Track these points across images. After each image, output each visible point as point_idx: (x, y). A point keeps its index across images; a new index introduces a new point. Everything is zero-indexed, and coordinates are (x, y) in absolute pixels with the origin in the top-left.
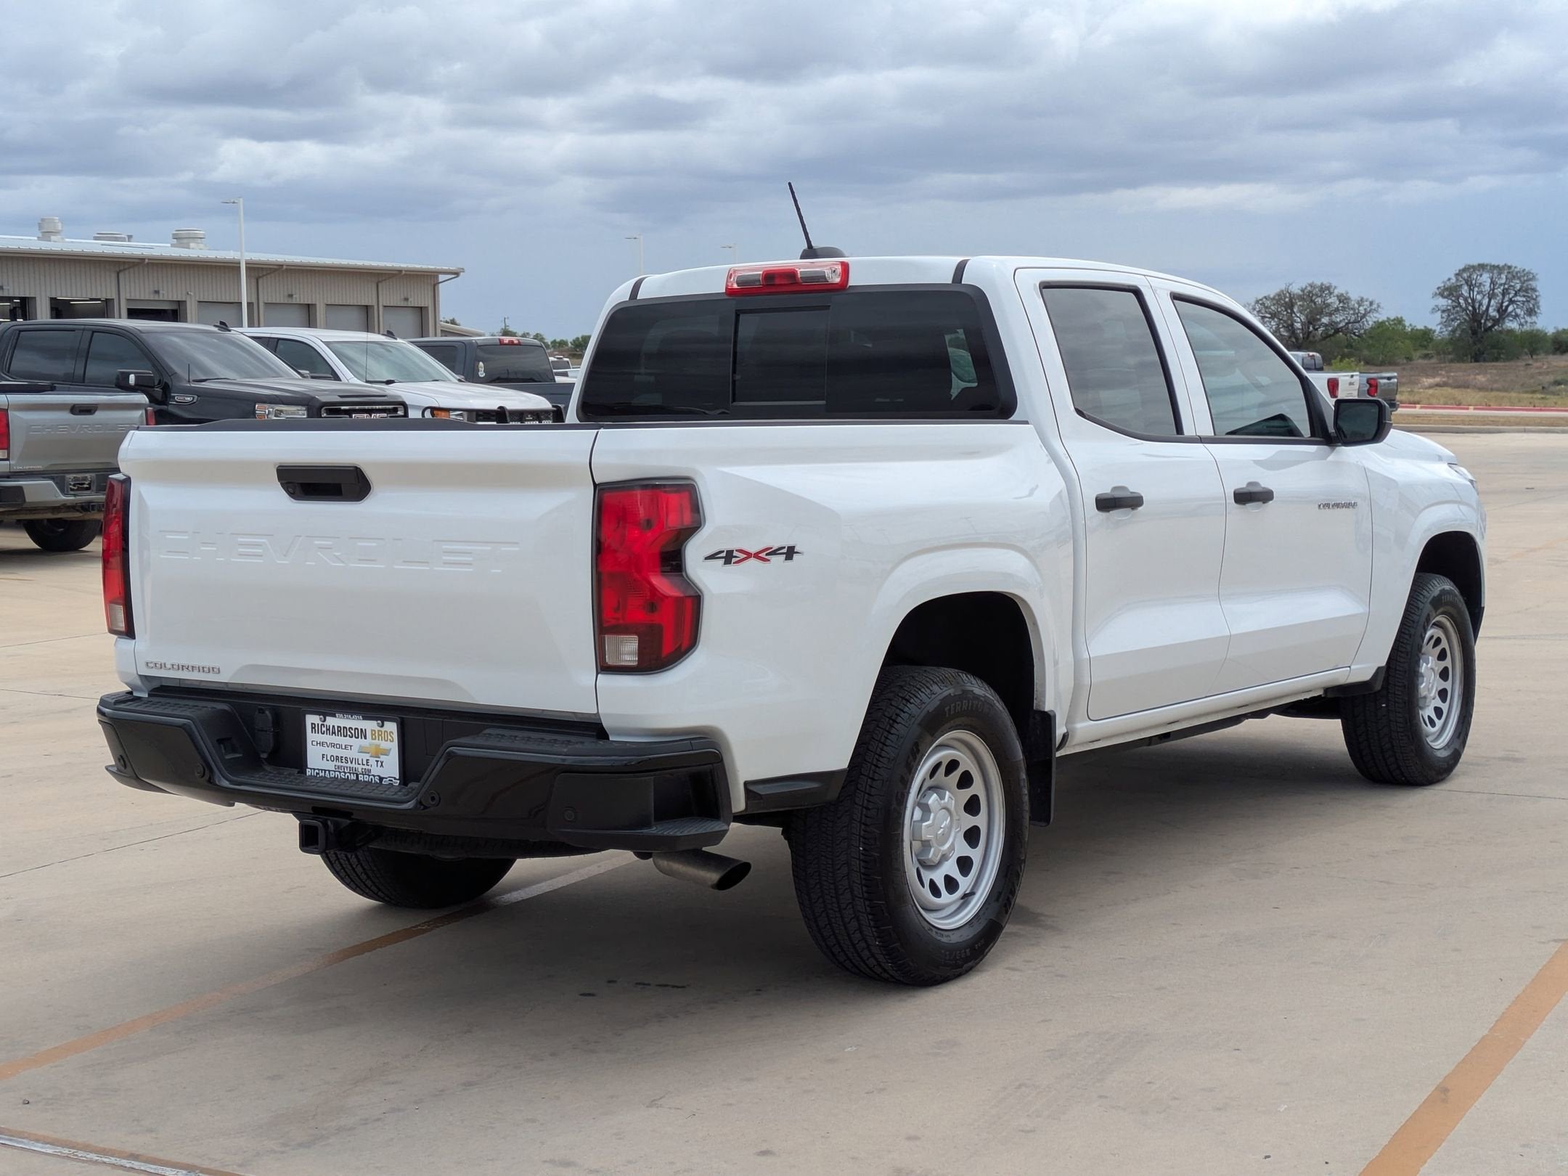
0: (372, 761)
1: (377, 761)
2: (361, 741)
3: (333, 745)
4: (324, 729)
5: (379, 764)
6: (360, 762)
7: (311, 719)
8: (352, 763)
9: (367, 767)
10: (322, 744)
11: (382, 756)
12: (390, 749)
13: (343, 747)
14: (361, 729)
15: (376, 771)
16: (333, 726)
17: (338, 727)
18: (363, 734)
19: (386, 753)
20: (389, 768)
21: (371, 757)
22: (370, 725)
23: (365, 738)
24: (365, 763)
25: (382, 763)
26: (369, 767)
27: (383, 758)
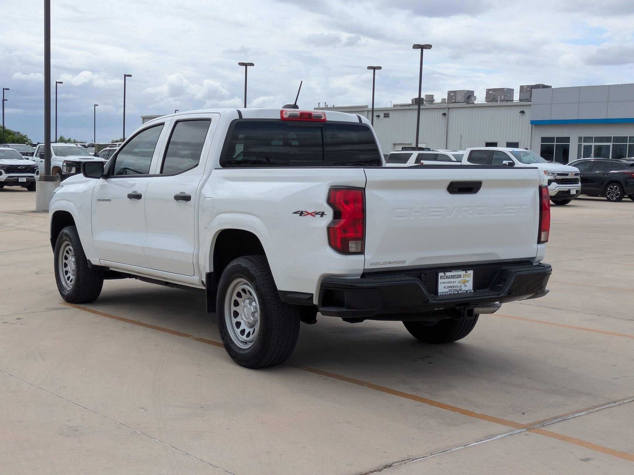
0: (463, 285)
1: (464, 285)
2: (460, 279)
3: (449, 282)
4: (445, 277)
5: (465, 286)
6: (458, 287)
7: (441, 274)
8: (455, 287)
9: (460, 288)
10: (444, 283)
11: (466, 283)
12: (469, 280)
13: (453, 282)
14: (460, 275)
15: (464, 288)
16: (449, 276)
17: (451, 275)
18: (460, 276)
19: (468, 281)
20: (469, 286)
21: (462, 284)
22: (462, 273)
23: (461, 278)
24: (460, 287)
25: (466, 285)
26: (461, 288)
27: (466, 284)
